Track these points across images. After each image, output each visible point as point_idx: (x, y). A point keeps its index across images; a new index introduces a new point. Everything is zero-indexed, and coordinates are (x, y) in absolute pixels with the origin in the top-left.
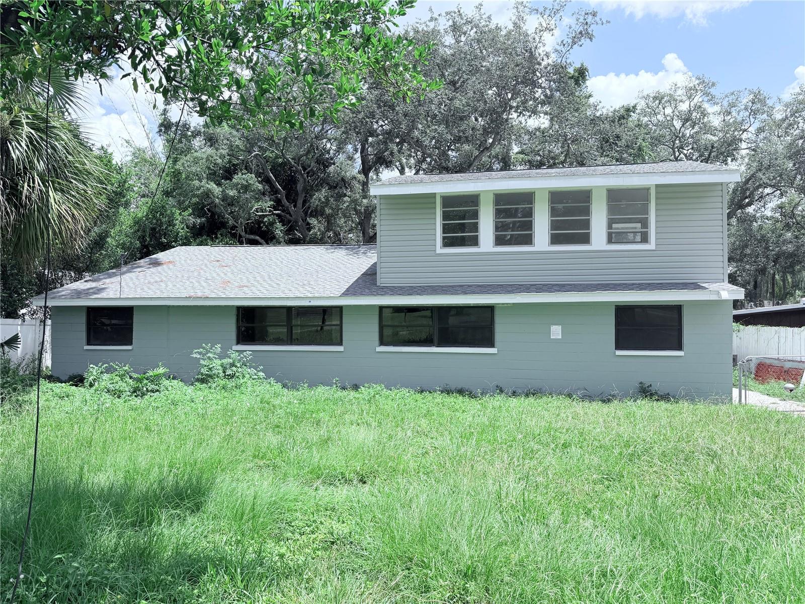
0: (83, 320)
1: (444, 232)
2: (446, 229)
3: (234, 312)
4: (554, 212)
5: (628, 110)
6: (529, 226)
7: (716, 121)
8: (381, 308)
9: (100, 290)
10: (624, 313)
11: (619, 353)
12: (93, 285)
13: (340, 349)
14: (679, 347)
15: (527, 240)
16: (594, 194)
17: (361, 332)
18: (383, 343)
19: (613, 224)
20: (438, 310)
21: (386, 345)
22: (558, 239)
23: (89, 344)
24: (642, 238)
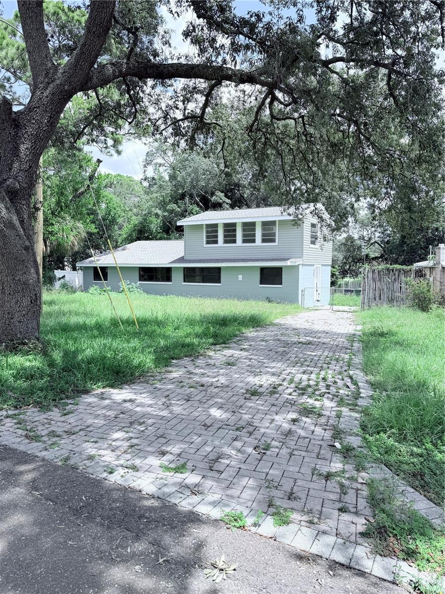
0: (93, 271)
2: (208, 237)
3: (138, 269)
4: (244, 230)
6: (235, 236)
8: (184, 268)
9: (98, 260)
10: (263, 270)
11: (261, 286)
12: (98, 258)
13: (171, 283)
14: (281, 284)
15: (234, 241)
16: (257, 223)
17: (178, 277)
18: (185, 281)
19: (263, 235)
20: (202, 269)
21: (186, 282)
22: (244, 241)
23: (95, 280)
24: (273, 241)
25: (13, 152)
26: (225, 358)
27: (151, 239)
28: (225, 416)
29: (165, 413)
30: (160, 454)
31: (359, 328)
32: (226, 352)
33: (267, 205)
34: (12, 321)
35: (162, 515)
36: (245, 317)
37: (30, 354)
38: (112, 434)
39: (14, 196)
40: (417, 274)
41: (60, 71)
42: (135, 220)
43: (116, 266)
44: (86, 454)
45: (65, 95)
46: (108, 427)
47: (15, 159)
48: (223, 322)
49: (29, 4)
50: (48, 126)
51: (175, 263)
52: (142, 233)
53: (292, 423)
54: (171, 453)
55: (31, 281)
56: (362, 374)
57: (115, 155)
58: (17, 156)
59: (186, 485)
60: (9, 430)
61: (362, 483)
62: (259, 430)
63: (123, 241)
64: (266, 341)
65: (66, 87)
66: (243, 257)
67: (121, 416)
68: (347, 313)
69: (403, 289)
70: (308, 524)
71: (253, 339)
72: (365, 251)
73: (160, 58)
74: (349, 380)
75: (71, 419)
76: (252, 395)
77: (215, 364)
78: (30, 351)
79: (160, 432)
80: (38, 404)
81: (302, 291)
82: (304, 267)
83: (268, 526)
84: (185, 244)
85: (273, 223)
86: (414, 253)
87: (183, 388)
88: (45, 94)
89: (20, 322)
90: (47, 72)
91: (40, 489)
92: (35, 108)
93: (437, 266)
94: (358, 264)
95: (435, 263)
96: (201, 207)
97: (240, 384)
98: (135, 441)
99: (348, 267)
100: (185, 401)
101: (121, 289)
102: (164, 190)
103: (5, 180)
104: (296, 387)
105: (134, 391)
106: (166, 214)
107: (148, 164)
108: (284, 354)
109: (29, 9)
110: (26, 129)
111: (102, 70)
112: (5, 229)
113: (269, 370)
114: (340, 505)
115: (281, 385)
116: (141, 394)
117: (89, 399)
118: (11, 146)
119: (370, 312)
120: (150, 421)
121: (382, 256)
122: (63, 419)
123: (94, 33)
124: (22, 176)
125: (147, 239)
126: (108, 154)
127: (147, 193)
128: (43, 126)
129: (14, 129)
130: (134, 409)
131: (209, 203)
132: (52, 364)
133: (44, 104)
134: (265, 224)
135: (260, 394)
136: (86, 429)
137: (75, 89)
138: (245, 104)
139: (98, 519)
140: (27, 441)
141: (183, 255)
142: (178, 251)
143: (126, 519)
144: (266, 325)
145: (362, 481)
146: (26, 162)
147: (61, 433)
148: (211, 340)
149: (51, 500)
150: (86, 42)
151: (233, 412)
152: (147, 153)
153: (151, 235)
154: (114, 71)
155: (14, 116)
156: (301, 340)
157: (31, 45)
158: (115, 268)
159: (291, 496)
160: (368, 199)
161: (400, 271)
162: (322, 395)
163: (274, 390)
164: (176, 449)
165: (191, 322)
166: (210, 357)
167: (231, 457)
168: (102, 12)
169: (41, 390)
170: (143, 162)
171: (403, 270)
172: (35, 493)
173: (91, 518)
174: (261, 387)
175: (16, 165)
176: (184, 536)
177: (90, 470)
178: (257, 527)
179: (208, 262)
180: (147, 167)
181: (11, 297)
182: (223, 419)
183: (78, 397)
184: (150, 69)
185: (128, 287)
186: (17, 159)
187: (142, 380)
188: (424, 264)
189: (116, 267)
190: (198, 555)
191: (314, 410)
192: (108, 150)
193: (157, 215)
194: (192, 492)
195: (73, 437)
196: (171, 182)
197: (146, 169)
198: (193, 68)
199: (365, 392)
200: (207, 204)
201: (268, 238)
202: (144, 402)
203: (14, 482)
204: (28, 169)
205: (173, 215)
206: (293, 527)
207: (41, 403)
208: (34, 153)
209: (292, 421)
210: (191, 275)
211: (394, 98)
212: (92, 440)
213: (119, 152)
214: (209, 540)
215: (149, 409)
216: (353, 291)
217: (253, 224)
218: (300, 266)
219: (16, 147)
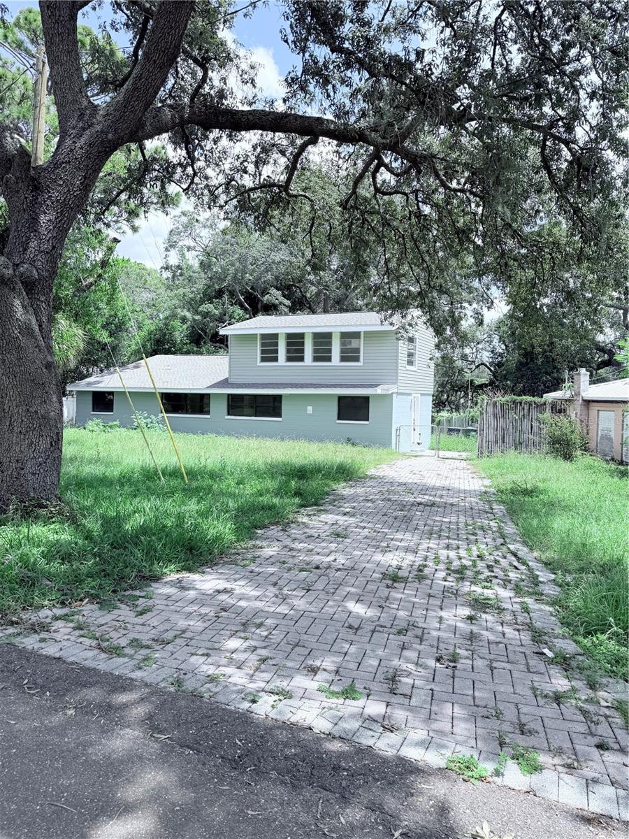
0: (91, 398)
1: (262, 354)
2: (263, 352)
4: (315, 344)
6: (302, 351)
8: (229, 395)
9: (99, 382)
10: (341, 399)
11: (338, 421)
12: (98, 379)
13: (208, 416)
14: (368, 420)
15: (301, 359)
16: (333, 334)
17: (218, 409)
18: (229, 414)
19: (342, 351)
20: (255, 397)
21: (231, 415)
22: (316, 359)
23: (93, 411)
24: (357, 359)
25: (29, 225)
26: (326, 527)
27: (174, 353)
28: (372, 613)
29: (283, 609)
30: (308, 671)
31: (487, 482)
32: (324, 518)
33: (342, 310)
34: (23, 472)
35: (365, 765)
36: (331, 467)
37: (53, 522)
38: (224, 641)
39: (29, 289)
40: (554, 409)
41: (101, 113)
42: (150, 326)
43: (154, 391)
44: (202, 673)
45: (107, 147)
46: (214, 632)
47: (32, 234)
48: (302, 473)
49: (59, 16)
50: (81, 190)
51: (215, 387)
52: (160, 345)
53: (469, 621)
54: (325, 670)
55: (52, 413)
56: (525, 549)
57: (129, 231)
58: (36, 231)
59: (369, 716)
60: (68, 640)
61: (607, 707)
62: (429, 633)
63: (132, 354)
64: (372, 501)
65: (110, 136)
66: (314, 381)
67: (223, 614)
68: (459, 461)
69: (535, 429)
70: (565, 770)
71: (353, 498)
72: (468, 376)
73: (228, 102)
74: (513, 558)
75: (153, 619)
76: (394, 581)
77: (319, 535)
78: (52, 518)
79: (293, 637)
80: (94, 598)
81: (397, 430)
82: (399, 396)
83: (514, 775)
84: (230, 361)
85: (356, 335)
86: (536, 379)
87: (292, 571)
88: (78, 145)
89: (34, 474)
90: (82, 114)
91: (165, 729)
92: (63, 163)
93: (575, 398)
94: (459, 393)
95: (573, 393)
96: (246, 310)
97: (368, 565)
98: (264, 653)
99: (445, 397)
100: (305, 591)
101: (136, 424)
102: (195, 283)
103: (18, 265)
104: (448, 569)
105: (221, 576)
106: (198, 317)
107: (171, 246)
108: (407, 520)
109: (58, 23)
110: (50, 192)
111: (158, 114)
112: (20, 337)
113: (398, 543)
114: (596, 740)
115: (425, 566)
116: (235, 581)
117: (161, 590)
118: (26, 216)
119: (494, 461)
120: (269, 622)
121: (491, 383)
122: (140, 620)
123: (155, 63)
124: (41, 261)
125: (168, 352)
126: (119, 231)
127: (168, 288)
128: (75, 189)
129: (32, 191)
130: (238, 604)
131: (257, 303)
132: (89, 537)
133: (76, 158)
134: (346, 336)
135: (404, 580)
136: (183, 635)
137: (122, 139)
138: (340, 171)
139: (273, 774)
140: (103, 655)
141: (227, 376)
142: (218, 371)
143: (315, 772)
144: (360, 478)
145: (606, 704)
146: (48, 241)
147: (149, 643)
148: (297, 500)
149: (189, 747)
150: (141, 75)
151: (380, 606)
152: (171, 231)
153: (174, 347)
154: (173, 116)
155: (32, 172)
156: (418, 500)
157: (59, 73)
158: (124, 393)
159: (522, 729)
160: (475, 305)
161: (530, 404)
162: (488, 580)
163: (420, 574)
164: (329, 663)
165: (257, 473)
166: (306, 525)
167: (410, 673)
168: (168, 33)
169: (90, 575)
170: (164, 243)
171: (535, 403)
172: (159, 736)
173: (260, 773)
174: (400, 569)
175: (33, 244)
176: (412, 795)
177: (220, 698)
178: (501, 777)
179: (264, 388)
180: (169, 251)
181: (22, 437)
182: (371, 617)
183: (146, 586)
184: (223, 117)
185: (145, 421)
186: (35, 236)
187: (225, 559)
188: (558, 395)
189: (155, 393)
190: (446, 823)
191: (490, 602)
192: (119, 225)
193: (184, 320)
194: (384, 727)
195: (169, 647)
196: (206, 273)
197: (168, 253)
198: (282, 118)
199: (544, 575)
200: (255, 305)
201: (350, 355)
202: (245, 592)
203: (119, 721)
204: (51, 251)
205: (208, 319)
206: (549, 775)
207: (97, 596)
208: (59, 227)
209: (468, 619)
210: (237, 404)
211: (550, 172)
212: (200, 652)
213: (135, 229)
214: (451, 799)
215: (258, 604)
216: (458, 431)
217: (328, 336)
218: (394, 395)
219: (34, 218)
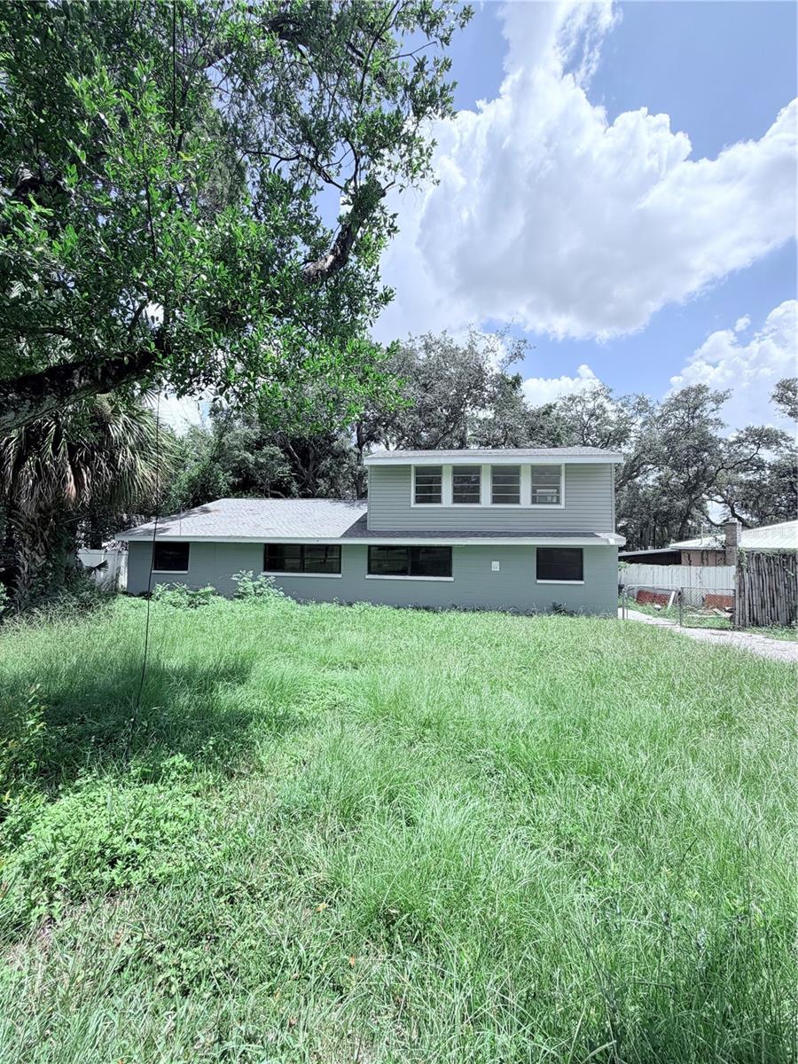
0: (152, 551)
1: (417, 492)
3: (263, 548)
4: (495, 480)
5: (550, 407)
6: (477, 489)
7: (613, 417)
8: (370, 547)
9: (165, 530)
10: (542, 553)
11: (539, 581)
12: (159, 526)
13: (339, 576)
14: (581, 578)
15: (476, 500)
16: (522, 467)
18: (370, 572)
19: (534, 490)
21: (374, 574)
22: (497, 500)
23: (157, 569)
24: (556, 501)
85: (554, 469)
134: (539, 471)
179: (426, 537)
185: (253, 584)
217: (514, 470)
